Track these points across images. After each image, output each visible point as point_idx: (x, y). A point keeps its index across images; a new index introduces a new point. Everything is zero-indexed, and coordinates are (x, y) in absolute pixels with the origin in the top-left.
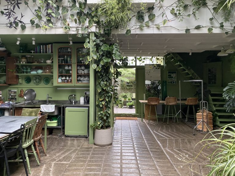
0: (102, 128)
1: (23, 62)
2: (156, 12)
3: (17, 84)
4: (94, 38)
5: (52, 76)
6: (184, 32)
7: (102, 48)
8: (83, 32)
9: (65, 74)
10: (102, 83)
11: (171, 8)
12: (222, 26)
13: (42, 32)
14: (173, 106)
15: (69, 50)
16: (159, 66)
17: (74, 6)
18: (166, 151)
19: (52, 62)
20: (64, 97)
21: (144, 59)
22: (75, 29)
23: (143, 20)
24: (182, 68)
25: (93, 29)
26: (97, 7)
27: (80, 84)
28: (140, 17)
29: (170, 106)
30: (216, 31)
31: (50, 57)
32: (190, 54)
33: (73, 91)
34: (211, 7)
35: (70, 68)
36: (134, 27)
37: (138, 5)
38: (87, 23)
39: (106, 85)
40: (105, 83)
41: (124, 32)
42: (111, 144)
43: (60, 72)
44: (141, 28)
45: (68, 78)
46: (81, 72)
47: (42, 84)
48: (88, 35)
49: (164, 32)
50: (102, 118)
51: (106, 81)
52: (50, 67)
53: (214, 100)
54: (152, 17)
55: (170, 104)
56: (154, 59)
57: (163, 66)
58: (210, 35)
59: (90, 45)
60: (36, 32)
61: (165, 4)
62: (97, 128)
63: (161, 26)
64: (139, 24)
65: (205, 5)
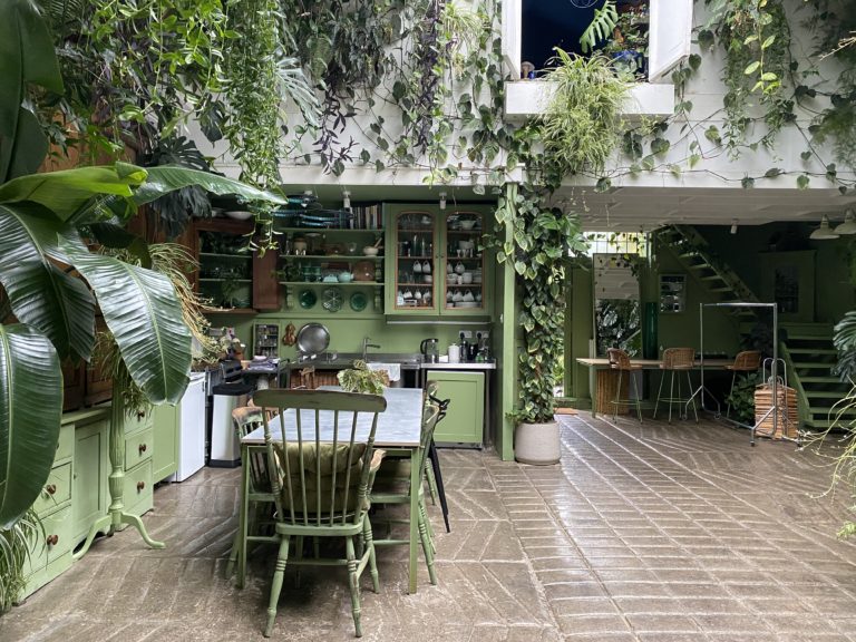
0: (538, 420)
1: (301, 251)
2: (673, 136)
3: (280, 309)
4: (519, 199)
5: (383, 289)
6: (738, 185)
7: (539, 223)
8: (491, 183)
9: (413, 281)
10: (535, 308)
11: (707, 126)
12: (831, 173)
13: (385, 179)
14: (683, 372)
15: (425, 221)
19: (381, 253)
21: (592, 237)
22: (467, 174)
23: (639, 153)
24: (704, 265)
26: (535, 123)
28: (631, 146)
29: (676, 371)
30: (818, 183)
31: (377, 239)
32: (733, 231)
33: (429, 329)
34: (805, 126)
36: (617, 171)
37: (635, 119)
38: (500, 160)
39: (545, 315)
40: (543, 308)
41: (593, 183)
42: (558, 461)
43: (401, 279)
44: (633, 174)
45: (418, 295)
46: (455, 279)
47: (346, 310)
48: (504, 188)
49: (688, 184)
50: (534, 398)
51: (544, 304)
52: (378, 266)
54: (660, 147)
55: (676, 367)
56: (621, 238)
57: (644, 260)
58: (802, 193)
59: (505, 215)
60: (368, 178)
61: (694, 115)
62: (526, 420)
63: (685, 168)
64: (626, 166)
65: (790, 118)
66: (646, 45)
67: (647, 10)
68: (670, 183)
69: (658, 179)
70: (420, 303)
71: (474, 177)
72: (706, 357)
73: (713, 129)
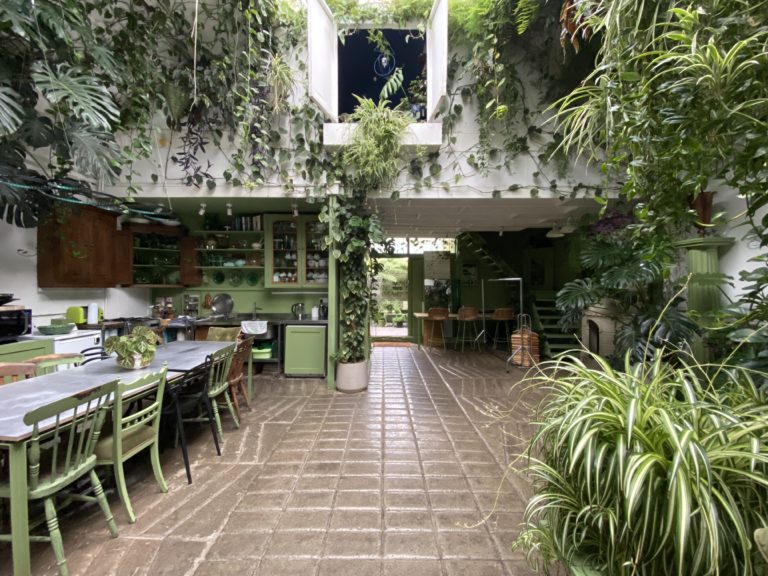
0: (350, 360)
1: (211, 246)
2: (444, 161)
3: (199, 285)
4: (336, 206)
5: (263, 271)
6: (490, 196)
7: (351, 222)
8: (317, 195)
9: (285, 267)
10: (350, 282)
11: (468, 155)
12: (554, 187)
13: (244, 193)
14: (471, 322)
16: (447, 254)
17: (301, 148)
18: (460, 399)
19: (263, 247)
20: (284, 308)
21: (423, 242)
22: (302, 189)
23: (421, 174)
24: (485, 257)
25: (335, 190)
26: (341, 151)
27: (311, 285)
28: (416, 170)
30: (544, 194)
31: (258, 238)
32: (501, 234)
33: (300, 297)
34: (536, 155)
35: (294, 257)
36: (405, 188)
37: (413, 148)
38: (323, 179)
39: (357, 287)
40: (356, 282)
41: (388, 195)
42: (365, 389)
43: (276, 265)
44: (417, 189)
45: (290, 275)
46: (313, 264)
47: (245, 285)
48: (327, 200)
49: (455, 196)
50: (349, 344)
51: (358, 279)
52: (259, 255)
53: (541, 313)
54: (435, 170)
56: (440, 242)
57: (454, 255)
58: (534, 202)
59: (328, 218)
60: (233, 193)
61: (459, 147)
62: (341, 361)
63: (452, 185)
64: (413, 182)
65: (525, 149)
66: (425, 101)
67: (425, 78)
68: (442, 195)
69: (434, 193)
70: (290, 280)
71: (307, 191)
72: (487, 312)
73: (472, 157)
